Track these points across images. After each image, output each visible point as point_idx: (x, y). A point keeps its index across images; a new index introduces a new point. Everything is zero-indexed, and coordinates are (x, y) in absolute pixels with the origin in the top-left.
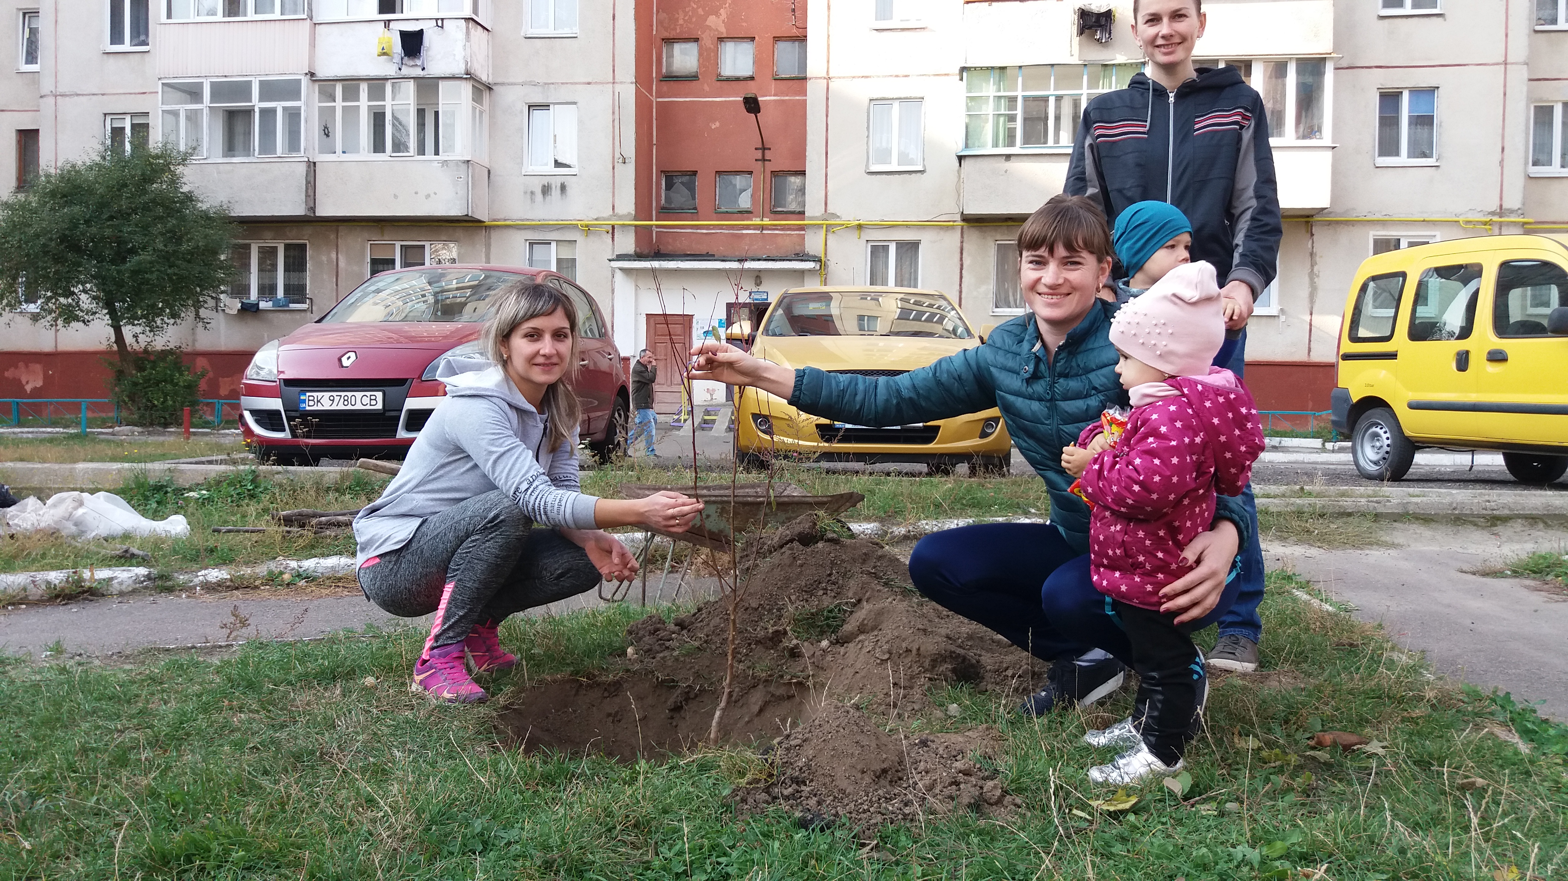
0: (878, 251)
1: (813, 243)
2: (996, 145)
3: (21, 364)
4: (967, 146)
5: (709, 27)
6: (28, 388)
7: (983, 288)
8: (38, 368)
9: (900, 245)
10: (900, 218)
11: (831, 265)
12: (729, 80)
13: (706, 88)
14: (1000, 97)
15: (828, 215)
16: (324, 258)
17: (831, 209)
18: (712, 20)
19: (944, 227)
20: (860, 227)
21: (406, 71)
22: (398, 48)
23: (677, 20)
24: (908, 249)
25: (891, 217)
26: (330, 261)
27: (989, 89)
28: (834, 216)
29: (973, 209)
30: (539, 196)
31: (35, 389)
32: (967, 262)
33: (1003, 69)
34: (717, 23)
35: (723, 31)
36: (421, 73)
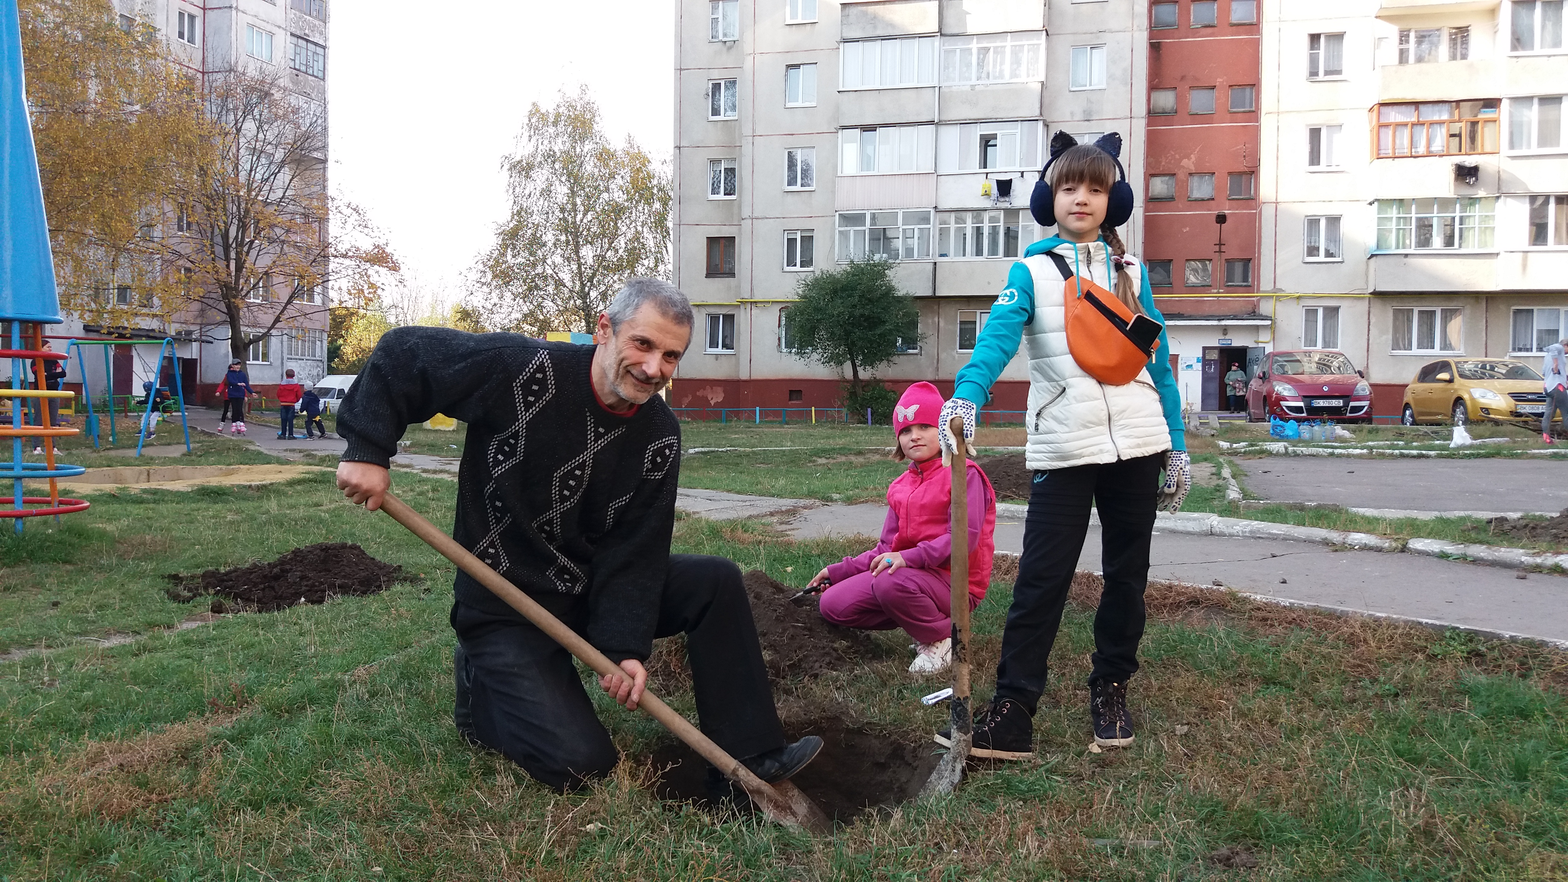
0: (1311, 313)
1: (1265, 308)
2: (1398, 247)
3: (708, 387)
4: (1378, 247)
5: (1183, 167)
6: (712, 402)
7: (1384, 337)
8: (720, 390)
9: (1326, 309)
10: (1327, 291)
11: (1278, 322)
12: (1196, 200)
13: (1180, 206)
14: (1400, 218)
15: (1276, 290)
16: (930, 321)
17: (1278, 286)
18: (1185, 162)
19: (1358, 298)
20: (1299, 298)
21: (999, 205)
22: (995, 191)
23: (1161, 162)
24: (1332, 312)
25: (1320, 291)
26: (933, 322)
27: (1393, 213)
28: (1281, 290)
29: (1381, 288)
31: (716, 404)
32: (1373, 321)
33: (1401, 200)
34: (1189, 164)
35: (1193, 169)
36: (1009, 206)
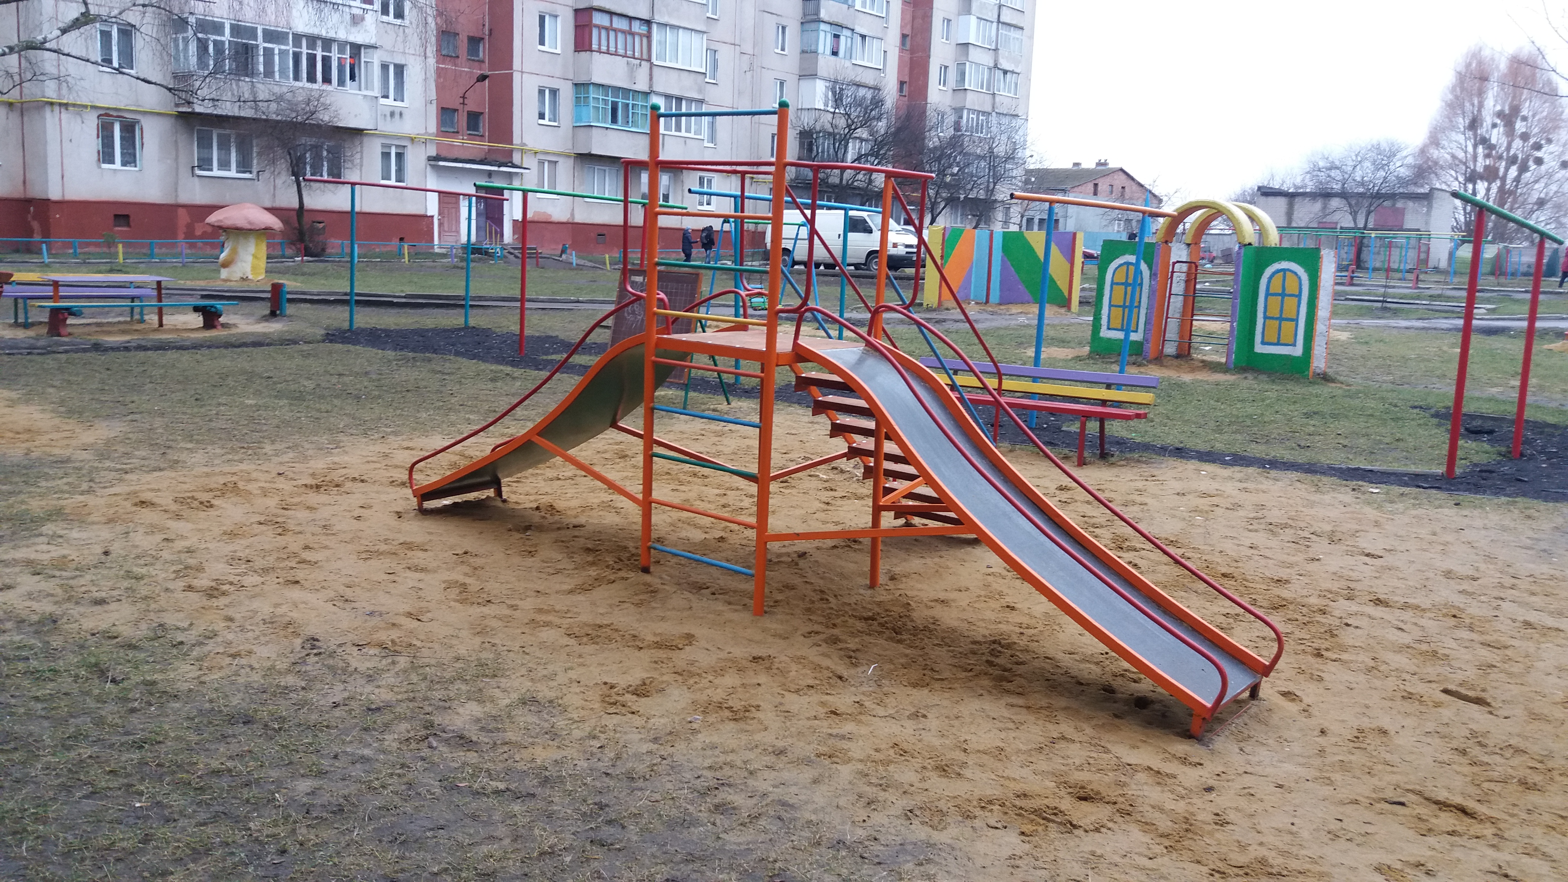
7: (582, 188)
9: (550, 161)
24: (554, 165)
30: (389, 118)
32: (576, 174)
